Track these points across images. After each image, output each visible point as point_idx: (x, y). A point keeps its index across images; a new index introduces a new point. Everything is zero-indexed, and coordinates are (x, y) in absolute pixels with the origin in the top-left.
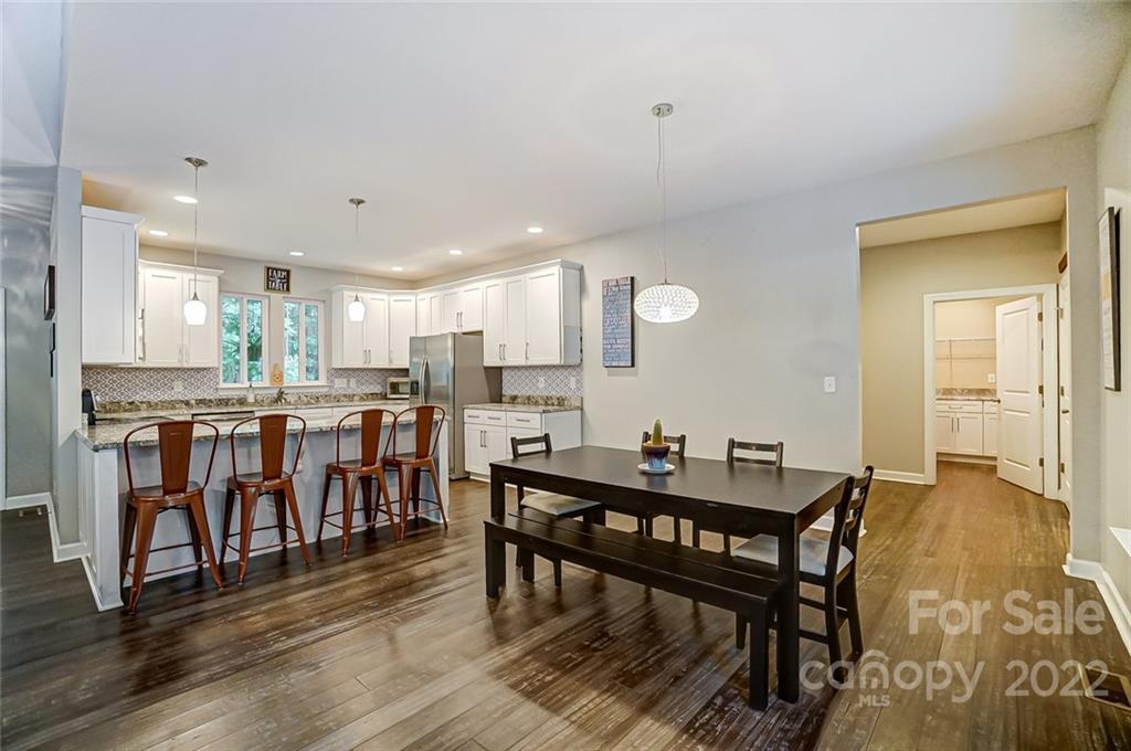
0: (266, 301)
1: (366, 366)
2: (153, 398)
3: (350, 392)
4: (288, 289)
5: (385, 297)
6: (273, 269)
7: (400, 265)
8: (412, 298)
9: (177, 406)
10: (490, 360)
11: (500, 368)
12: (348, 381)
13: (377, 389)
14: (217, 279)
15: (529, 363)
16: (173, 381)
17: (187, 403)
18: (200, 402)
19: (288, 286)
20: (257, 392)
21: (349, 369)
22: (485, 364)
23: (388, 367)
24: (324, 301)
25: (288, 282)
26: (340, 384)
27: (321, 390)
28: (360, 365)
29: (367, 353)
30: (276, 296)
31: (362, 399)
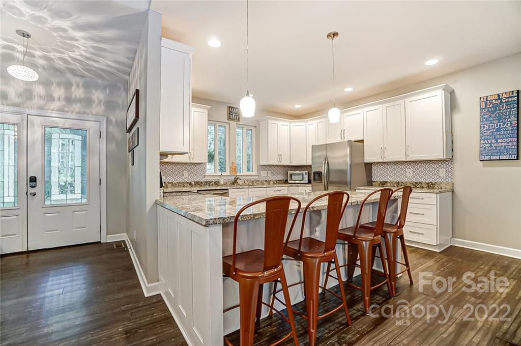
0: (227, 127)
1: (279, 164)
2: (174, 181)
3: (268, 179)
4: (239, 119)
6: (231, 108)
7: (298, 105)
8: (304, 124)
9: (185, 185)
10: (371, 158)
11: (371, 164)
12: (267, 173)
14: (207, 111)
15: (408, 159)
16: (183, 171)
17: (190, 184)
18: (197, 183)
19: (239, 117)
20: (225, 178)
21: (272, 166)
23: (289, 165)
24: (255, 127)
25: (238, 115)
26: (264, 174)
27: (254, 178)
28: (276, 163)
29: (280, 156)
30: (232, 123)
31: (274, 183)
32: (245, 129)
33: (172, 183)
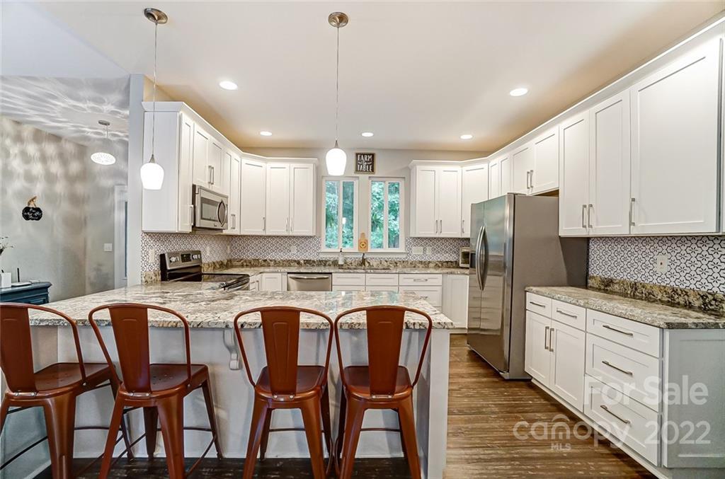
0: (356, 182)
1: (437, 236)
2: (278, 257)
3: (426, 259)
4: (373, 170)
5: (458, 168)
6: (361, 154)
10: (568, 228)
11: (588, 239)
12: (425, 250)
13: (452, 258)
14: (313, 166)
15: (636, 232)
19: (373, 167)
20: (346, 256)
21: (425, 238)
22: (562, 234)
23: (460, 237)
24: (404, 178)
25: (373, 164)
26: (417, 253)
27: (400, 256)
28: (433, 234)
29: (438, 223)
30: (364, 177)
31: (437, 266)
32: (387, 182)
33: (275, 261)
